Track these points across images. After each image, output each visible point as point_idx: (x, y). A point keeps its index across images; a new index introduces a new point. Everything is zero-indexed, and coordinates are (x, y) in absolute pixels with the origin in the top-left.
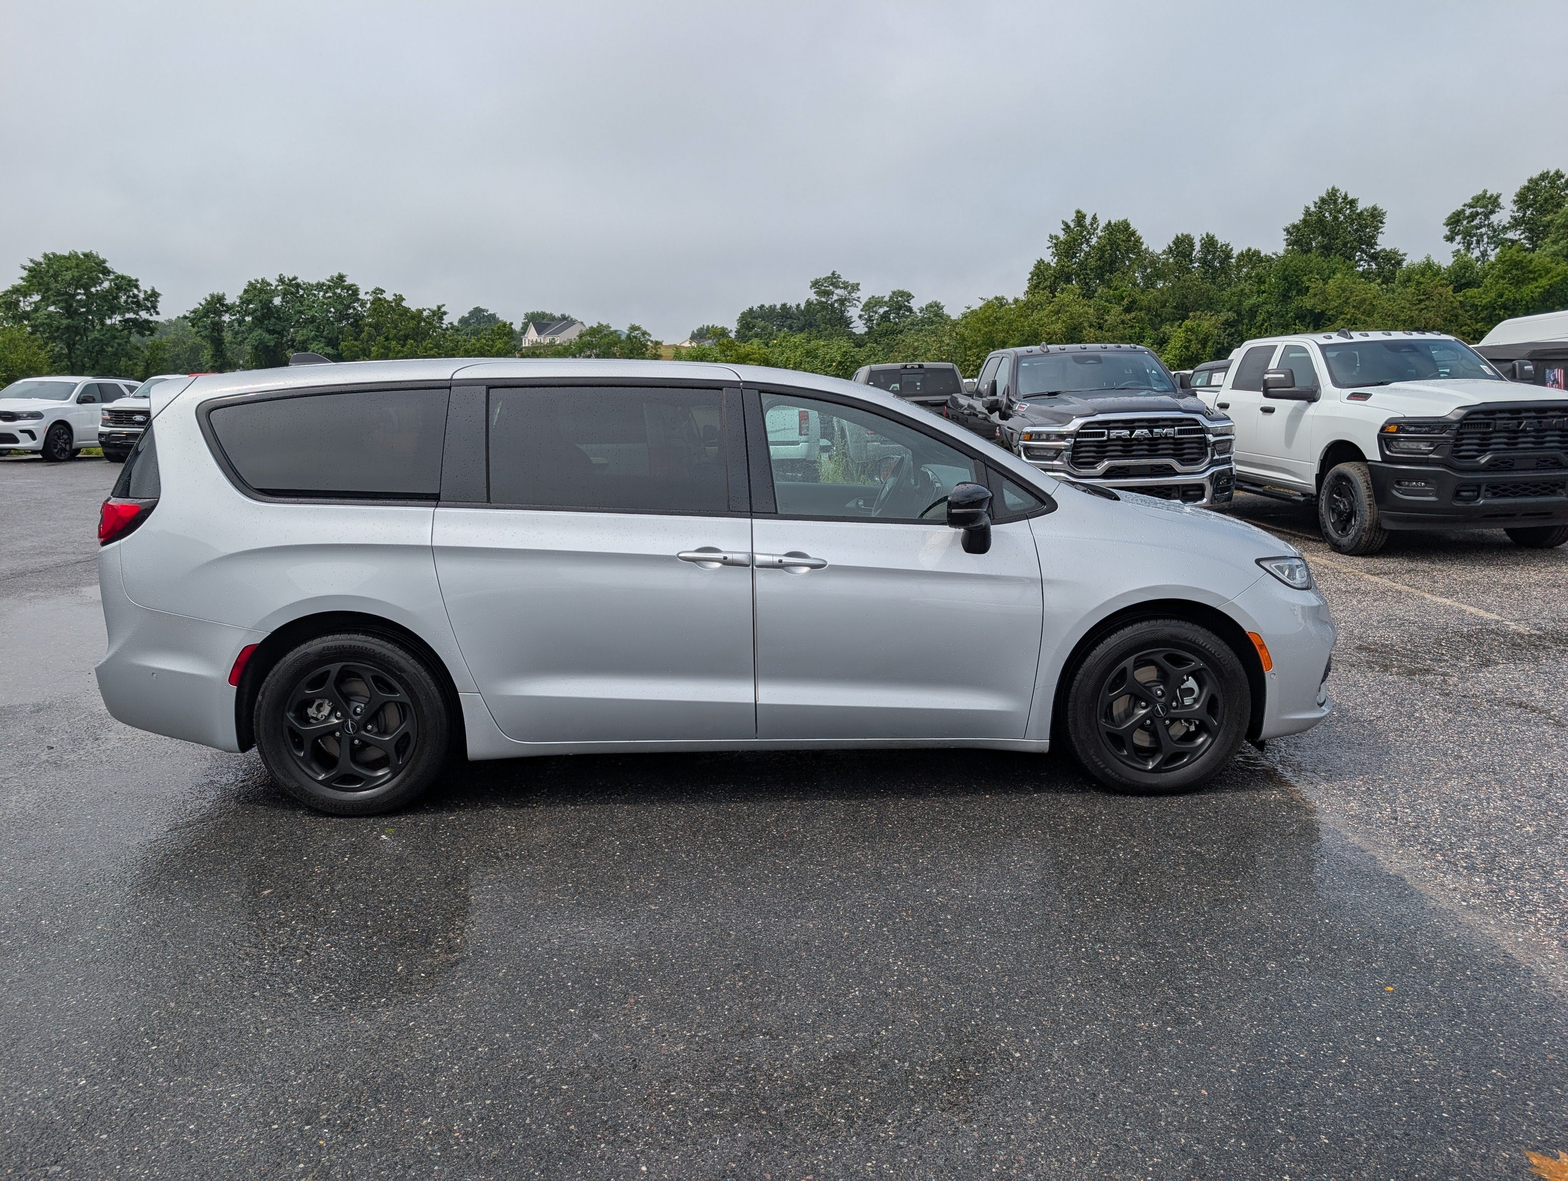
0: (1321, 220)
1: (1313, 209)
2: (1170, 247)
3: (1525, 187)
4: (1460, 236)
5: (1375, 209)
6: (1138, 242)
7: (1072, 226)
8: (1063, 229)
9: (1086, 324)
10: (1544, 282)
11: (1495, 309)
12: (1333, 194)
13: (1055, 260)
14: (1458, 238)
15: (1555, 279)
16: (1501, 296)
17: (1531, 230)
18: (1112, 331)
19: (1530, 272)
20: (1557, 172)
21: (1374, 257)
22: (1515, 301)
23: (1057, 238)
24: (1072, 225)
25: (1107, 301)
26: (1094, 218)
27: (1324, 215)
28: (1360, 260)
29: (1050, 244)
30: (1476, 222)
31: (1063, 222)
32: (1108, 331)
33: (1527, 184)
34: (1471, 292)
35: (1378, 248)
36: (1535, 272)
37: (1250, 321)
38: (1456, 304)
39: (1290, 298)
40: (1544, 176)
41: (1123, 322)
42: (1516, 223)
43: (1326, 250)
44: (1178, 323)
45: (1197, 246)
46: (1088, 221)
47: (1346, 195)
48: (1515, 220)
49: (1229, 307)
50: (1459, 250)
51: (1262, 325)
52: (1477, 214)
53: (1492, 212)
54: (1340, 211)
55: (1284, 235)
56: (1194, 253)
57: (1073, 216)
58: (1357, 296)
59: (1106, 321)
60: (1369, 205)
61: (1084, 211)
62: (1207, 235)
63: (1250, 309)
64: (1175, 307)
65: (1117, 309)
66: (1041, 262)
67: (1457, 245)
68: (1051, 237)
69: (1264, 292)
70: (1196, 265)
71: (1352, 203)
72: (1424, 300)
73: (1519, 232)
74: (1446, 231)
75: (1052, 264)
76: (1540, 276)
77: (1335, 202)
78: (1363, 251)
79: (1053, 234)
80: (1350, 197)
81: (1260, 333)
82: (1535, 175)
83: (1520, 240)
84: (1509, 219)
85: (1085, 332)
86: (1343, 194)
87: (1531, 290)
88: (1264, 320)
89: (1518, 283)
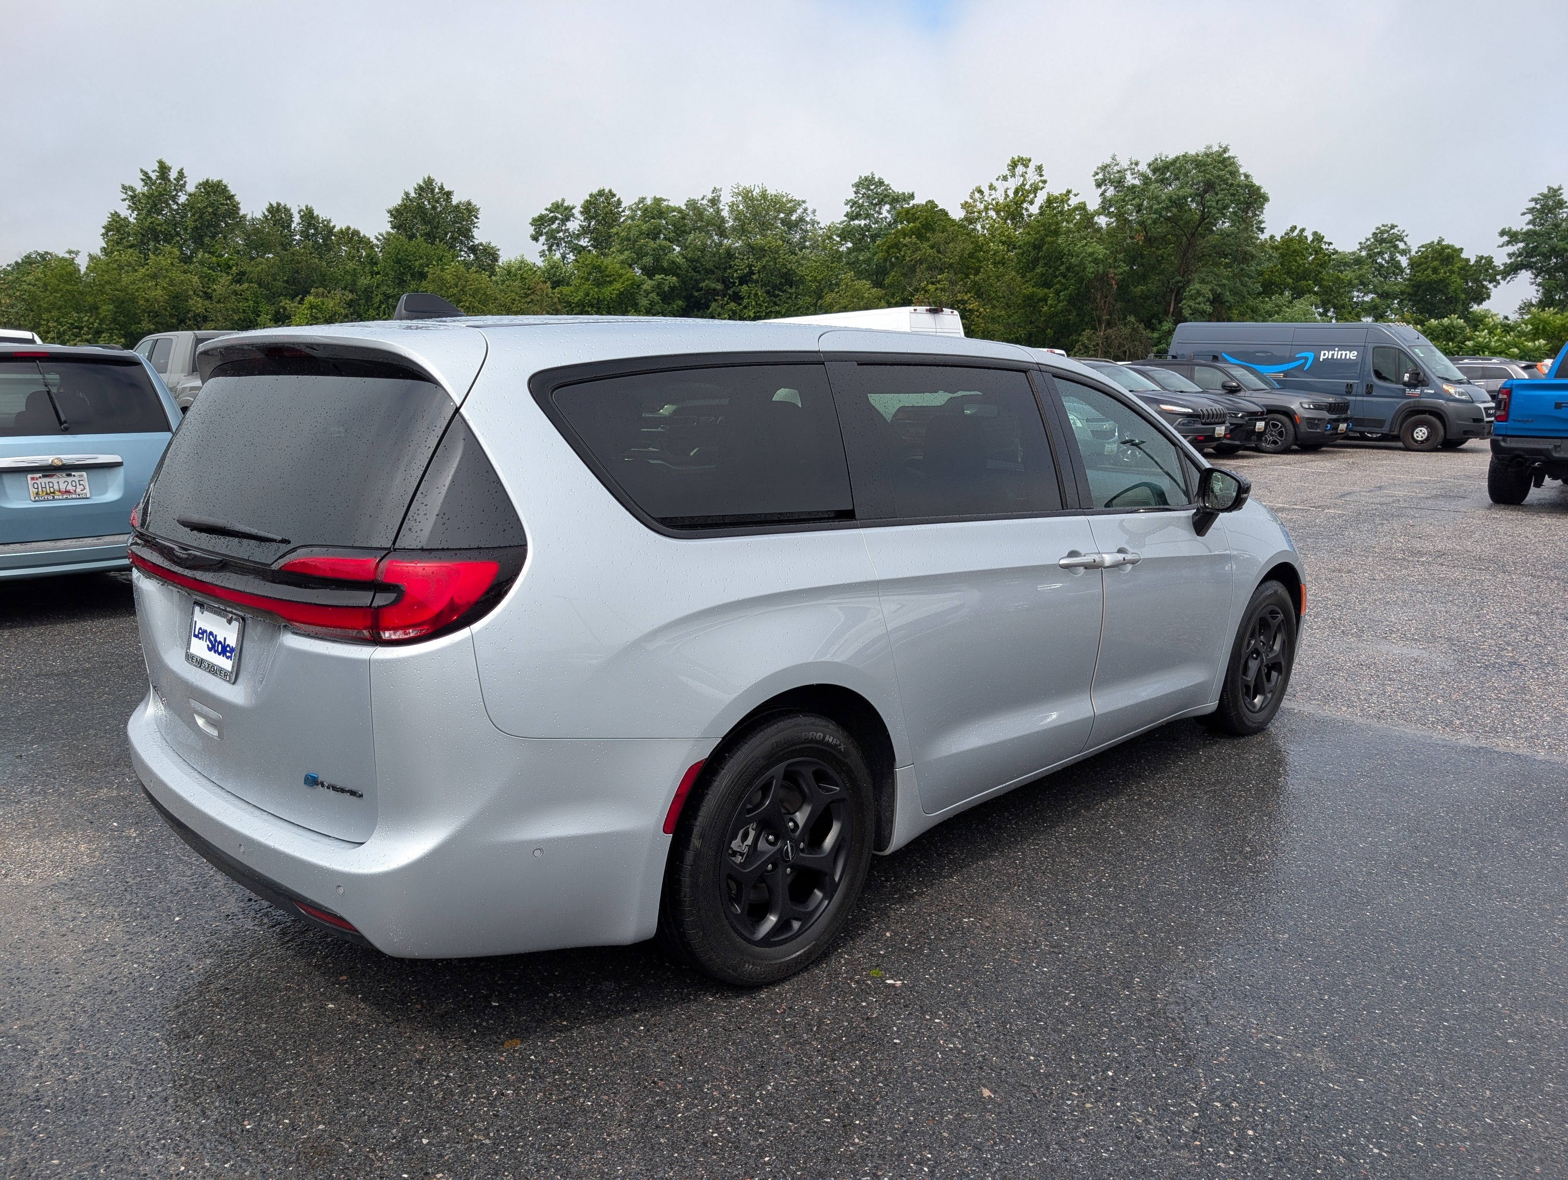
0: (421, 207)
1: (413, 195)
2: (265, 217)
3: (587, 201)
4: (544, 237)
5: (469, 203)
6: (236, 207)
7: (154, 178)
8: (143, 180)
9: (191, 293)
10: (618, 285)
11: (584, 307)
12: (429, 182)
13: (134, 215)
14: (542, 239)
15: (626, 283)
16: (588, 295)
17: (595, 239)
18: (224, 303)
19: (607, 276)
20: (610, 191)
21: (473, 249)
22: (599, 301)
23: (132, 189)
24: (154, 176)
25: (210, 268)
26: (181, 174)
27: (423, 203)
28: (461, 250)
29: (125, 196)
30: (554, 226)
31: (142, 171)
32: (219, 302)
33: (588, 198)
34: (566, 290)
35: (477, 242)
36: (611, 276)
37: (367, 302)
38: (556, 300)
39: (405, 281)
40: (601, 193)
41: (235, 293)
42: (585, 231)
43: (430, 237)
44: (298, 298)
45: (296, 219)
46: (173, 175)
47: (442, 186)
48: (583, 229)
49: (343, 286)
50: (544, 251)
51: (379, 307)
52: (556, 218)
53: (568, 220)
54: (437, 201)
55: (387, 217)
56: (293, 226)
57: (156, 166)
58: (471, 285)
59: (214, 290)
60: (464, 199)
61: (168, 163)
62: (307, 207)
63: (366, 290)
64: (287, 282)
65: (225, 279)
66: (115, 215)
67: (541, 244)
68: (124, 187)
69: (378, 273)
70: (298, 237)
71: (449, 194)
72: (529, 295)
73: (587, 240)
74: (531, 230)
75: (131, 220)
76: (615, 280)
77: (433, 191)
78: (461, 242)
79: (127, 184)
80: (447, 189)
81: (378, 314)
82: (595, 191)
83: (588, 246)
84: (578, 227)
85: (191, 302)
86: (439, 184)
87: (611, 291)
88: (381, 302)
89: (598, 284)
